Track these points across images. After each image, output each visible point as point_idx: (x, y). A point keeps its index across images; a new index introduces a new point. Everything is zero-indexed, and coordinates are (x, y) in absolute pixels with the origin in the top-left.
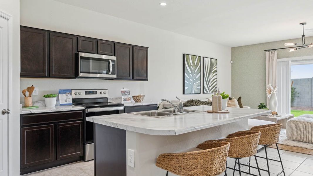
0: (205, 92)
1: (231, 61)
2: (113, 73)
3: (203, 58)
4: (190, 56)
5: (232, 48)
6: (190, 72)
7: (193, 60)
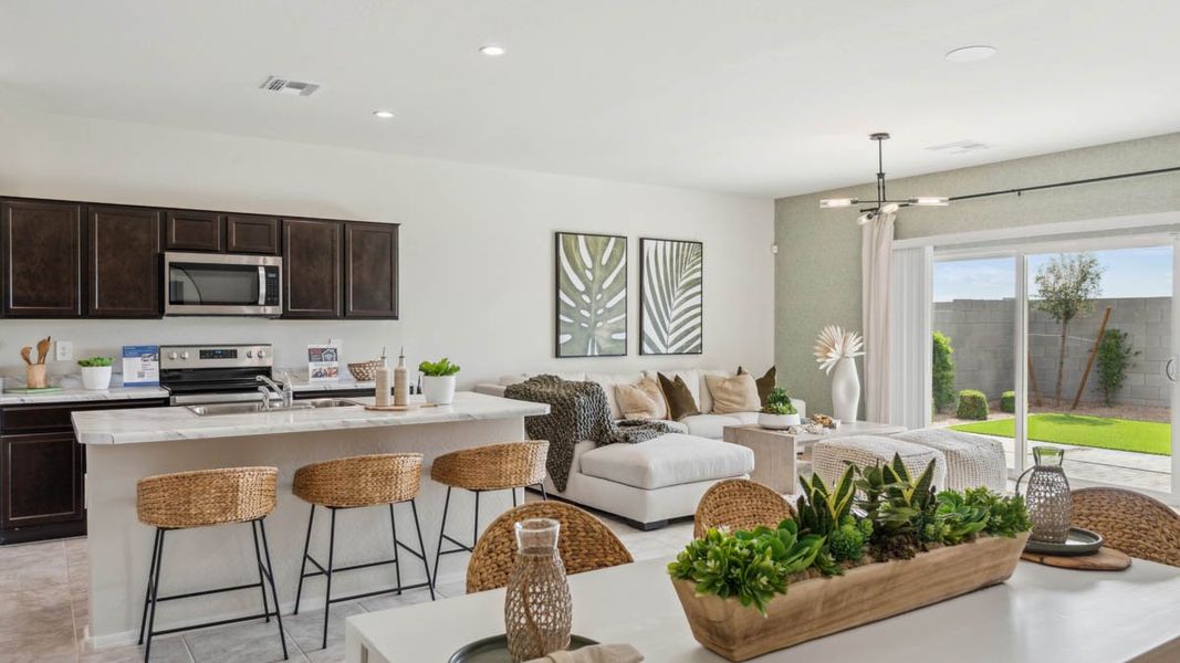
0: (647, 348)
1: (775, 244)
2: (272, 300)
3: (642, 240)
4: (581, 238)
5: (777, 201)
6: (580, 286)
7: (596, 251)
